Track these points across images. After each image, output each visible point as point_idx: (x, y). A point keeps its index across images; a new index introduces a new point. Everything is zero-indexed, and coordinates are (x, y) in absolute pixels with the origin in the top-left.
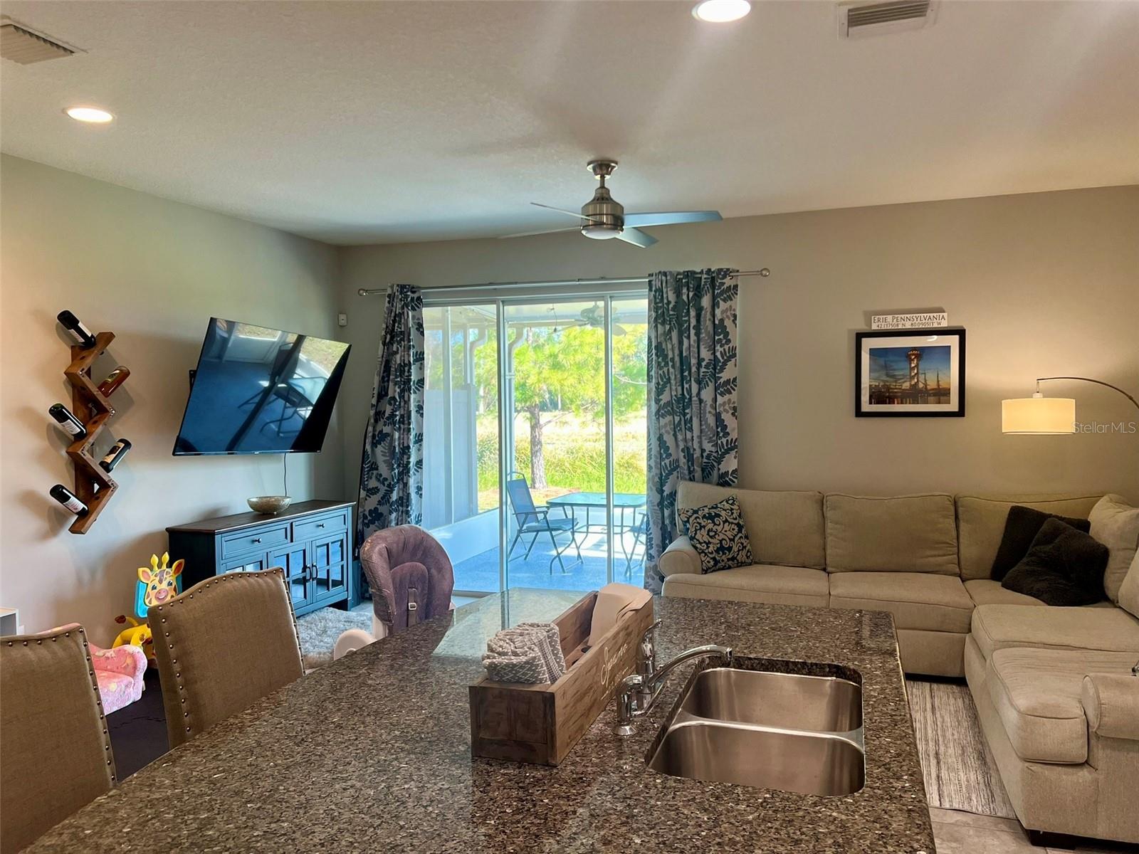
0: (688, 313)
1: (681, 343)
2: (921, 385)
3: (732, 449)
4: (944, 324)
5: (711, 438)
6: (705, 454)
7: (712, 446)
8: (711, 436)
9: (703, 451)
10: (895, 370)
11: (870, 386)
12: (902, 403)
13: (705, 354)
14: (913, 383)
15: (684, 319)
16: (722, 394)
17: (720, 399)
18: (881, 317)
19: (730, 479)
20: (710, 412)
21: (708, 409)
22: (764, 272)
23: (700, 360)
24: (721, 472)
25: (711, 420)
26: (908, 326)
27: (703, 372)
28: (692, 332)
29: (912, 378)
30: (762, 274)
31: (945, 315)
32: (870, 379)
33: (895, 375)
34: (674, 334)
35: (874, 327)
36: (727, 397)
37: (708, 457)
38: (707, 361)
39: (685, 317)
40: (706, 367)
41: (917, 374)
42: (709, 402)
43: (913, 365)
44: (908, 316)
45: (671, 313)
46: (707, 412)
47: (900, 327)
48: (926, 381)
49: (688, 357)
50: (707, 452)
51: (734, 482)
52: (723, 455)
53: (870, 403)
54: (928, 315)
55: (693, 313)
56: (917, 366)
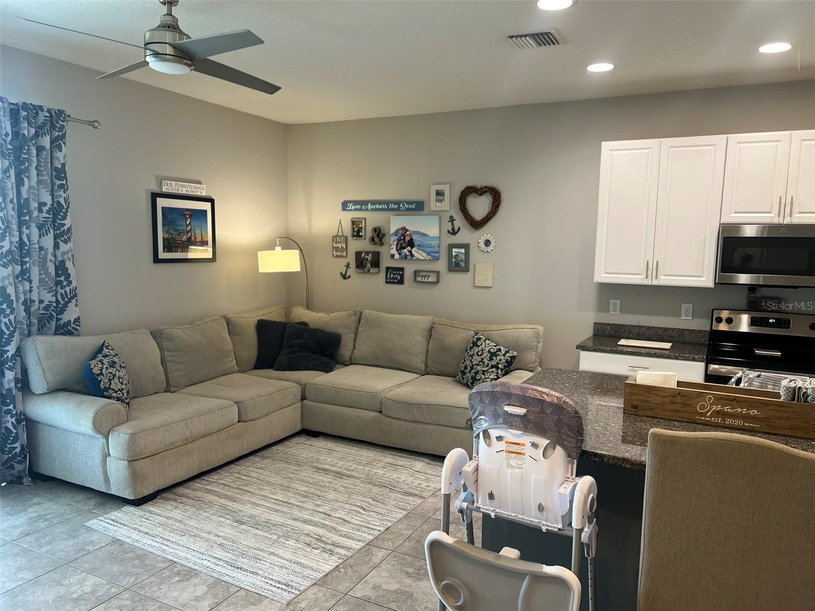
0: (28, 153)
1: (19, 183)
2: (193, 238)
3: (73, 298)
4: (204, 194)
5: (52, 287)
6: (43, 305)
7: (52, 296)
8: (52, 285)
9: (41, 301)
10: (177, 225)
11: (163, 237)
12: (183, 252)
13: (47, 198)
14: (188, 236)
15: (23, 156)
16: (65, 242)
17: (64, 247)
18: (169, 182)
19: (73, 328)
20: (51, 261)
21: (50, 257)
22: (96, 124)
23: (41, 205)
24: (62, 322)
25: (52, 269)
26: (183, 191)
27: (43, 218)
28: (34, 172)
29: (188, 232)
30: (93, 126)
31: (205, 186)
32: (163, 232)
33: (179, 230)
34: (12, 171)
35: (164, 190)
36: (70, 244)
37: (47, 308)
38: (49, 206)
39: (25, 154)
40: (48, 212)
41: (190, 230)
42: (51, 250)
43: (188, 223)
44: (184, 184)
45: (10, 147)
46: (48, 260)
47: (180, 192)
48: (195, 235)
49: (27, 200)
50: (46, 303)
51: (77, 330)
52: (66, 305)
53: (164, 252)
54: (196, 185)
55: (34, 152)
56: (190, 223)
